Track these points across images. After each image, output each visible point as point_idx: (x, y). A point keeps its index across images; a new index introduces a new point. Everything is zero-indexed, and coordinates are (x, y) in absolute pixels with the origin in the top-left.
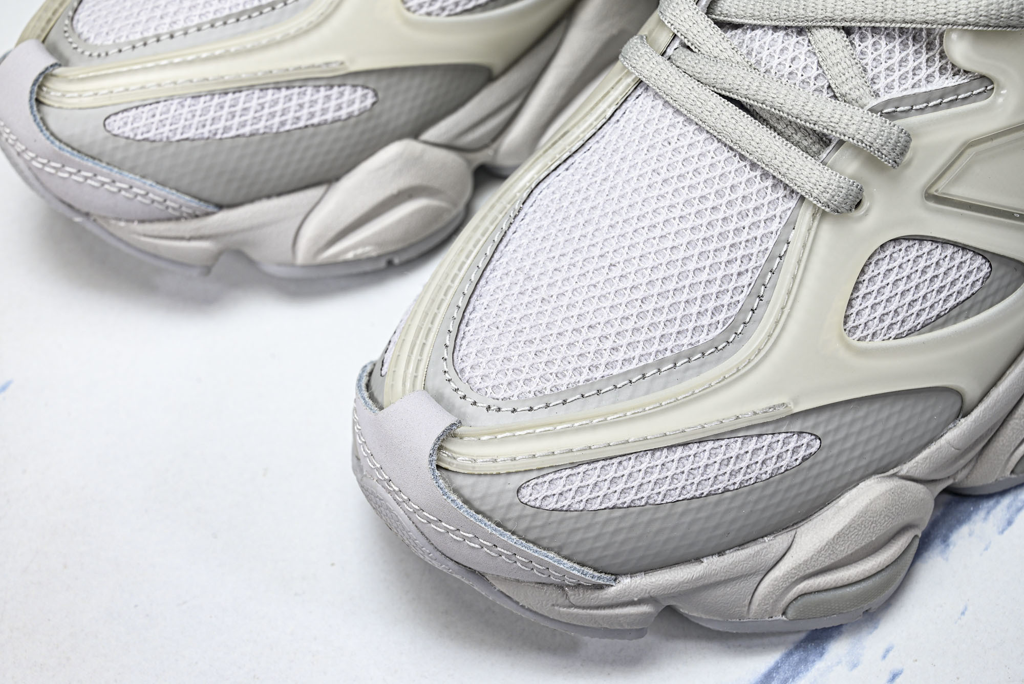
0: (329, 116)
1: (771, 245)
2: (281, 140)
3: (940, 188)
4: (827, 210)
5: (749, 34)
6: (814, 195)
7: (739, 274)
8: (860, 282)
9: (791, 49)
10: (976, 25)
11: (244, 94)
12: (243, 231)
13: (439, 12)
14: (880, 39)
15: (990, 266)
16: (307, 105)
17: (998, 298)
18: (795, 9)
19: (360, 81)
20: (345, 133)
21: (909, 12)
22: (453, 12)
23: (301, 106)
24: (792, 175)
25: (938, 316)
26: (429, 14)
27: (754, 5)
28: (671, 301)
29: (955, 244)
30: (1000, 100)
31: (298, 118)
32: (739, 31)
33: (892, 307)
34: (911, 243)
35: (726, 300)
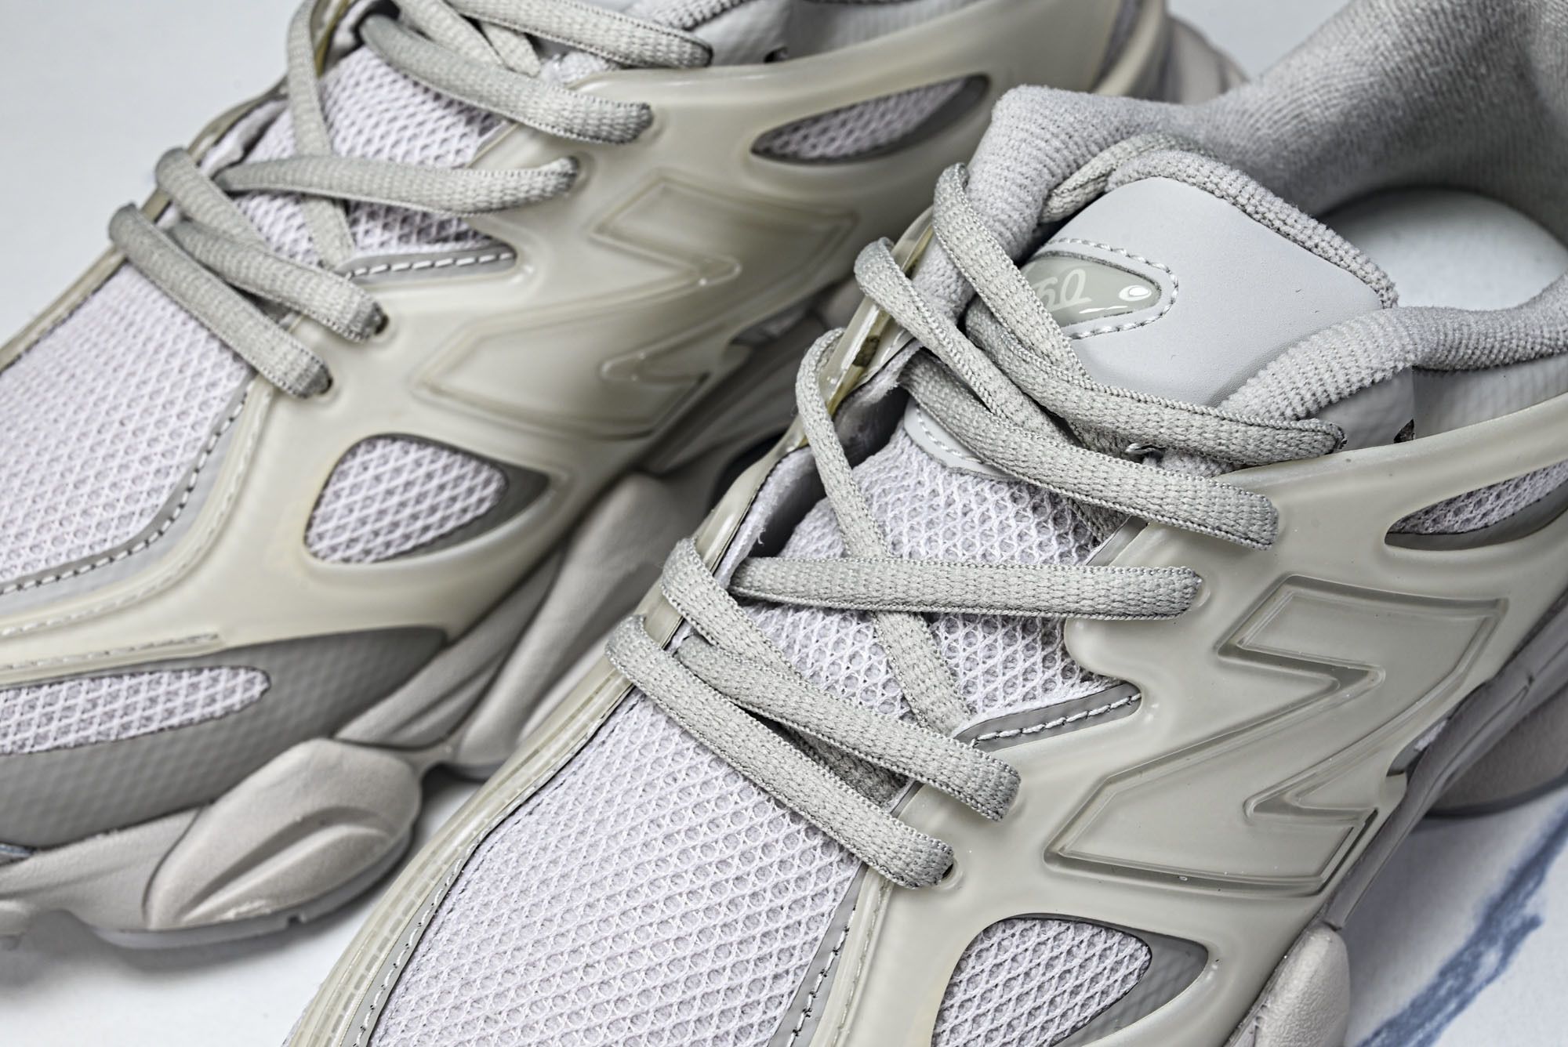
0: (196, 714)
1: (821, 933)
2: (122, 750)
3: (1069, 844)
4: (901, 883)
5: (791, 617)
6: (881, 862)
7: (776, 977)
8: (956, 984)
9: (849, 642)
10: (1107, 613)
11: (65, 686)
12: (66, 884)
13: (362, 556)
14: (975, 629)
15: (1150, 951)
16: (162, 699)
17: (1163, 997)
18: (852, 586)
19: (243, 660)
20: (222, 736)
21: (1014, 595)
22: (383, 556)
23: (153, 701)
24: (849, 833)
25: (1074, 1029)
26: (347, 560)
27: (796, 576)
28: (673, 1020)
29: (1095, 923)
30: (1149, 718)
31: (149, 719)
32: (777, 612)
33: (1004, 1019)
34: (1029, 924)
35: (756, 1017)
